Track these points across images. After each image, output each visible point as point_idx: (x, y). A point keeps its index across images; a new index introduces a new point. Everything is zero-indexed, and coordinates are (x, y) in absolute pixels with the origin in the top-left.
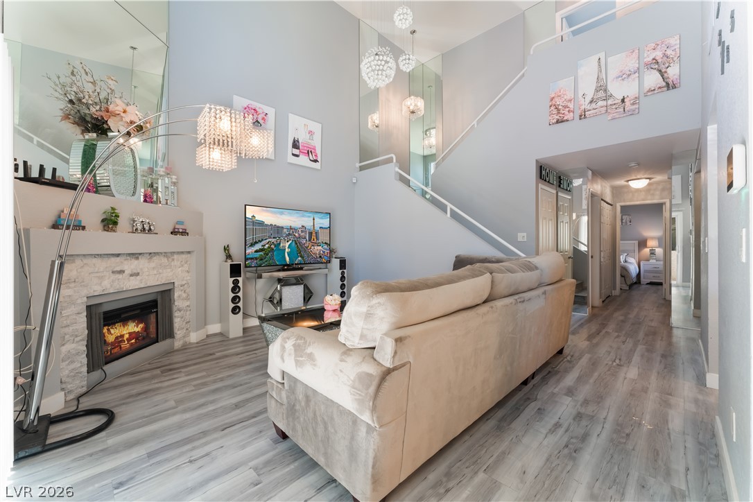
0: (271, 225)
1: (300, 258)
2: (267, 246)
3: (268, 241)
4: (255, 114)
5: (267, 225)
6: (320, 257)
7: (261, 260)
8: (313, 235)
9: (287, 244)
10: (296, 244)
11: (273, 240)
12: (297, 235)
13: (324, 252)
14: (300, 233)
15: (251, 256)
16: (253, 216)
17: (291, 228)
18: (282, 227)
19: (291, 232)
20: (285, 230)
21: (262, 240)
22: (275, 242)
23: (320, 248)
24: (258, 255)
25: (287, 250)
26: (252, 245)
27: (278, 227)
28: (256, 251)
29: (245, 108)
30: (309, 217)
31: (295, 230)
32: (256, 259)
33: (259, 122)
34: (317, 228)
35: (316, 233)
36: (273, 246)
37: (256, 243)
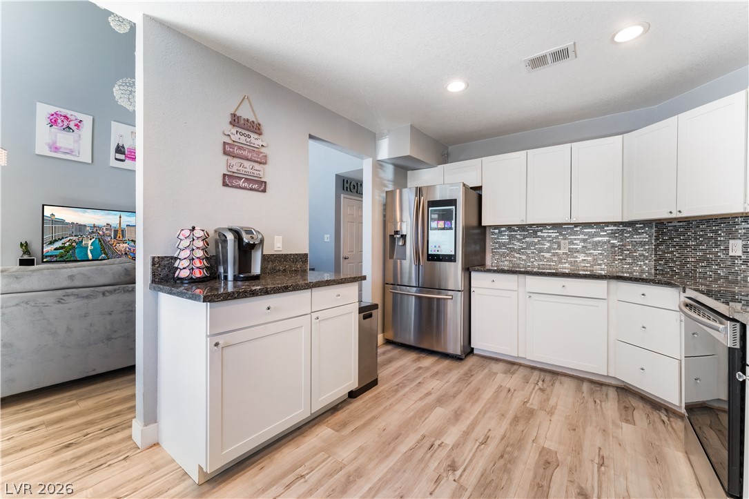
0: (73, 223)
1: (103, 255)
2: (68, 243)
3: (68, 239)
4: (65, 121)
5: (68, 224)
6: (126, 254)
7: (62, 257)
8: (119, 233)
9: (90, 242)
10: (100, 241)
11: (75, 238)
12: (101, 233)
13: (130, 249)
14: (104, 231)
15: (50, 254)
16: (52, 215)
17: (94, 226)
18: (85, 226)
19: (95, 230)
20: (88, 228)
21: (63, 238)
22: (77, 240)
23: (126, 245)
24: (57, 252)
25: (89, 248)
26: (51, 243)
27: (81, 225)
28: (56, 249)
29: (52, 115)
30: (115, 215)
31: (100, 228)
32: (56, 256)
33: (70, 128)
34: (124, 225)
35: (123, 231)
36: (74, 244)
37: (56, 241)
